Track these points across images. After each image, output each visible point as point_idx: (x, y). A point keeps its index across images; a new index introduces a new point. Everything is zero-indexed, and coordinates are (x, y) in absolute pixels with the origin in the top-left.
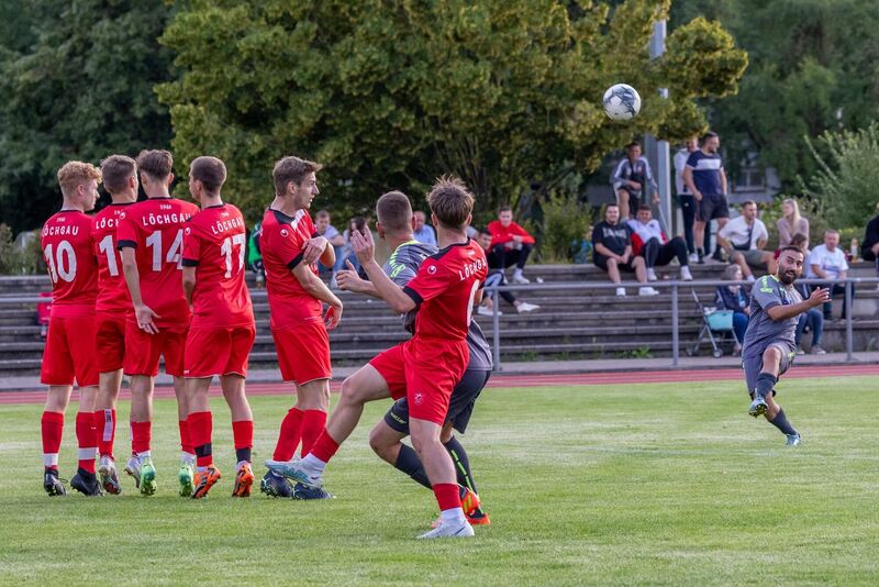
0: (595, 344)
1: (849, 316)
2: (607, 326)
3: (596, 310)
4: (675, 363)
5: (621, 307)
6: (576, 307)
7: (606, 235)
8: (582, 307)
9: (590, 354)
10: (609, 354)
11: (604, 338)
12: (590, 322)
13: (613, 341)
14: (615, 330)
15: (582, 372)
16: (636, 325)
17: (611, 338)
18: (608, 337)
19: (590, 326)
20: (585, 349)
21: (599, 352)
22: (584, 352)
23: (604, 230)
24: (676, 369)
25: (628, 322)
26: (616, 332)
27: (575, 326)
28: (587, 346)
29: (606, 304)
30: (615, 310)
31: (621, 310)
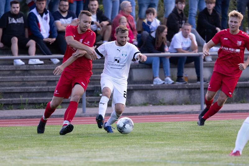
0: (22, 99)
1: (202, 80)
2: (28, 86)
3: (18, 75)
4: (84, 112)
5: (35, 72)
6: (5, 73)
7: (10, 22)
8: (9, 72)
9: (18, 106)
10: (31, 106)
11: (27, 95)
12: (16, 83)
13: (33, 97)
14: (34, 89)
15: (21, 118)
16: (47, 85)
17: (31, 94)
18: (29, 93)
19: (16, 86)
20: (14, 102)
21: (25, 104)
22: (14, 104)
23: (9, 18)
24: (85, 116)
25: (41, 83)
26: (35, 90)
27: (5, 86)
28: (16, 100)
29: (24, 70)
30: (31, 74)
31: (35, 75)
